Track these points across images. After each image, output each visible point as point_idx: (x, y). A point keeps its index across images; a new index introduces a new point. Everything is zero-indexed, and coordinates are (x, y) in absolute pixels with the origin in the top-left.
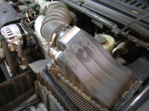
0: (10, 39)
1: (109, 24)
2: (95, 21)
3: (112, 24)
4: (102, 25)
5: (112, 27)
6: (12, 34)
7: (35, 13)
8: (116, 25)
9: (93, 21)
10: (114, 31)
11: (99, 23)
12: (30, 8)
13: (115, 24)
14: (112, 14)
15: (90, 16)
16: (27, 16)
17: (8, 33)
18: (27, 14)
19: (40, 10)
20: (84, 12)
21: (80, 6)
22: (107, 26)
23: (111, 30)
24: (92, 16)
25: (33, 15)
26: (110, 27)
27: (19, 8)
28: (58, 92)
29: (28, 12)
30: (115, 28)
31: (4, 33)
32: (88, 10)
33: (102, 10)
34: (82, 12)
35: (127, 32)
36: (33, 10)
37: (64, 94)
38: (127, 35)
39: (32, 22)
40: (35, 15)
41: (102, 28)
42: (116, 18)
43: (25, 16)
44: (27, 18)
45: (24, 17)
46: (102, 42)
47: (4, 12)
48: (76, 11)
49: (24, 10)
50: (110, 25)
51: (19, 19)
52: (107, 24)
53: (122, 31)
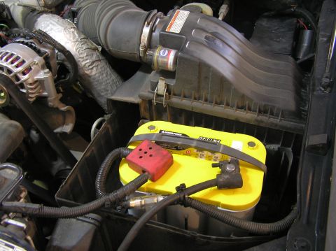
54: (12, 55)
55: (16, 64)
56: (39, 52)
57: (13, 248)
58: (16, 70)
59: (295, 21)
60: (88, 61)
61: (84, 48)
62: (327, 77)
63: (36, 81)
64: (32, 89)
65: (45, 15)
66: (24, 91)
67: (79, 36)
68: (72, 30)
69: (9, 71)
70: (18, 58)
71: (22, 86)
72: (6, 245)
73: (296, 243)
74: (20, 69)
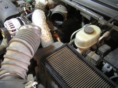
0: (12, 31)
1: (97, 16)
2: (84, 14)
3: (99, 16)
4: (90, 17)
5: (99, 19)
7: (31, 7)
8: (103, 17)
9: (81, 13)
10: (101, 22)
11: (87, 15)
12: (27, 3)
13: (101, 17)
14: (98, 8)
15: (79, 9)
16: (25, 10)
17: (10, 26)
18: (24, 8)
19: (36, 5)
20: (74, 6)
21: (70, 1)
22: (94, 18)
23: (98, 21)
24: (81, 9)
25: (30, 8)
26: (97, 19)
27: (18, 3)
28: (56, 77)
29: (25, 7)
30: (101, 20)
31: (7, 26)
32: (77, 4)
33: (89, 4)
34: (72, 6)
35: (112, 23)
36: (29, 5)
37: (61, 78)
38: (112, 26)
39: (29, 15)
40: (31, 9)
41: (89, 19)
42: (102, 11)
43: (23, 9)
44: (25, 11)
45: (22, 11)
46: (90, 32)
47: (6, 8)
48: (67, 5)
49: (22, 4)
50: (97, 18)
51: (18, 13)
52: (95, 16)
53: (108, 22)
54: (12, 23)
58: (10, 29)
70: (13, 25)
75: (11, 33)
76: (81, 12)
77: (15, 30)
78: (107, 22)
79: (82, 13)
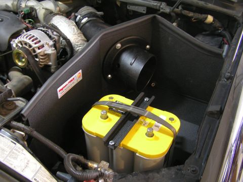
0: (39, 49)
1: (156, 4)
2: (134, 7)
3: (159, 3)
4: (145, 8)
5: (160, 7)
6: (40, 41)
8: (165, 3)
10: (164, 10)
11: (139, 7)
13: (163, 3)
17: (33, 41)
22: (153, 7)
23: (160, 10)
26: (158, 8)
30: (164, 7)
35: (180, 8)
38: (181, 10)
41: (145, 12)
50: (156, 6)
52: (153, 5)
53: (174, 8)
54: (34, 36)
55: (35, 42)
56: (50, 37)
57: (15, 144)
58: (34, 46)
59: (221, 40)
60: (81, 48)
61: (79, 39)
62: (229, 72)
63: (46, 55)
64: (42, 59)
65: (58, 16)
66: (37, 60)
67: (77, 31)
68: (74, 27)
69: (30, 46)
70: (36, 39)
71: (36, 56)
72: (12, 142)
73: (189, 168)
74: (37, 45)
75: (38, 51)
76: (128, 6)
77: (43, 46)
78: (172, 8)
79: (131, 6)
